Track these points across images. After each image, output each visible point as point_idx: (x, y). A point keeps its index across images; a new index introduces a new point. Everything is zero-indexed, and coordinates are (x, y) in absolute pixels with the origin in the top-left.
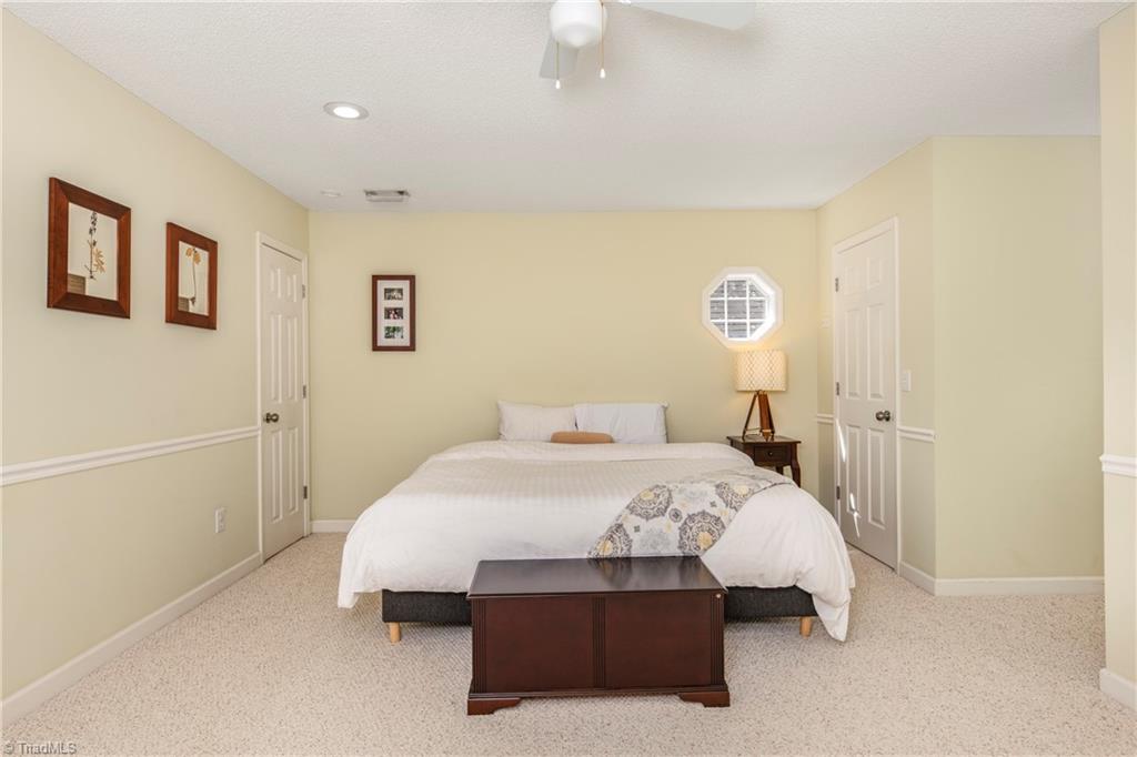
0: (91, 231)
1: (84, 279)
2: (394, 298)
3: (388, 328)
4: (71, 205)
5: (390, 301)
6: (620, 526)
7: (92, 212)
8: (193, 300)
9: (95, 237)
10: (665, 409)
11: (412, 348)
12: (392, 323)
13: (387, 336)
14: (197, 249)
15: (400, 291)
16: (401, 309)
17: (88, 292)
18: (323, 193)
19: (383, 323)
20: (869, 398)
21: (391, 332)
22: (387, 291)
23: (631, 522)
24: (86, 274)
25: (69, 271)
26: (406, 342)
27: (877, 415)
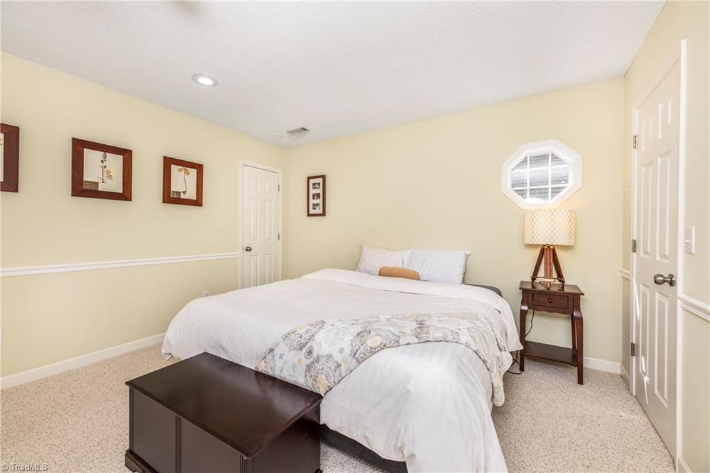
0: (102, 161)
1: (98, 183)
2: (316, 188)
3: (314, 204)
4: (85, 150)
5: (315, 190)
6: (272, 350)
7: (103, 153)
8: (184, 192)
9: (105, 164)
10: (467, 257)
11: (323, 214)
12: (316, 201)
13: (314, 209)
14: (187, 168)
15: (319, 184)
16: (319, 194)
17: (100, 189)
18: (274, 136)
19: (312, 202)
20: (658, 258)
21: (315, 206)
22: (314, 184)
23: (282, 349)
24: (99, 181)
25: (85, 179)
26: (320, 211)
27: (655, 277)
